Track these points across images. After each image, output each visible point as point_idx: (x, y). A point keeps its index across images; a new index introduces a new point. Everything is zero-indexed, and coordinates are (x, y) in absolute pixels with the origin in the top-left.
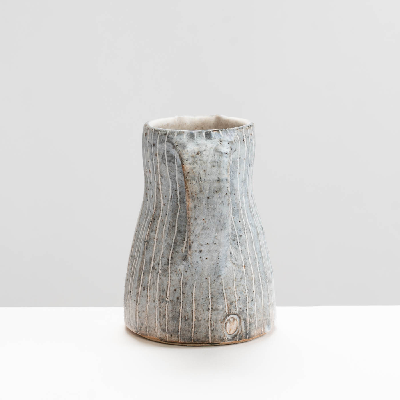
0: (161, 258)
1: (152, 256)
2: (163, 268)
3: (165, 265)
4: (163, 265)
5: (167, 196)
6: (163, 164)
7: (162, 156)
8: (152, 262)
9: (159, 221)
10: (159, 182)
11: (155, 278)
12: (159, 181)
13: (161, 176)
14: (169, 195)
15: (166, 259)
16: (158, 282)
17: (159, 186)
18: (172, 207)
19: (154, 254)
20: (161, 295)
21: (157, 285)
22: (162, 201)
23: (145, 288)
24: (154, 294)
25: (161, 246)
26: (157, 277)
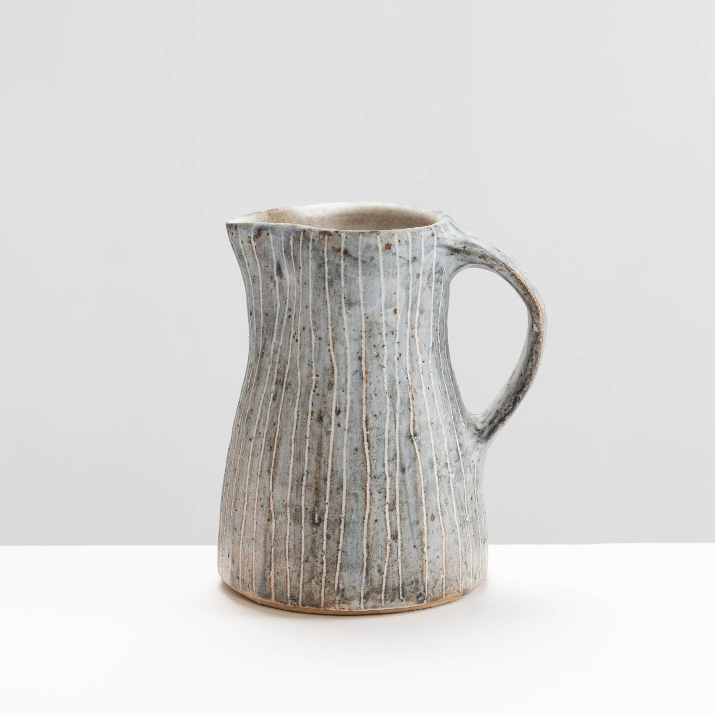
0: (447, 453)
1: (433, 455)
2: (455, 469)
3: (456, 461)
4: (453, 463)
5: (426, 345)
6: (428, 288)
7: (428, 275)
8: (435, 466)
9: (424, 393)
10: (415, 324)
11: (446, 491)
12: (415, 322)
13: (420, 312)
14: (430, 341)
15: (454, 452)
16: (453, 495)
17: (414, 332)
18: (434, 362)
19: (434, 451)
20: (461, 516)
21: (452, 501)
22: (420, 356)
23: (434, 516)
24: (451, 519)
25: (441, 432)
26: (450, 487)
